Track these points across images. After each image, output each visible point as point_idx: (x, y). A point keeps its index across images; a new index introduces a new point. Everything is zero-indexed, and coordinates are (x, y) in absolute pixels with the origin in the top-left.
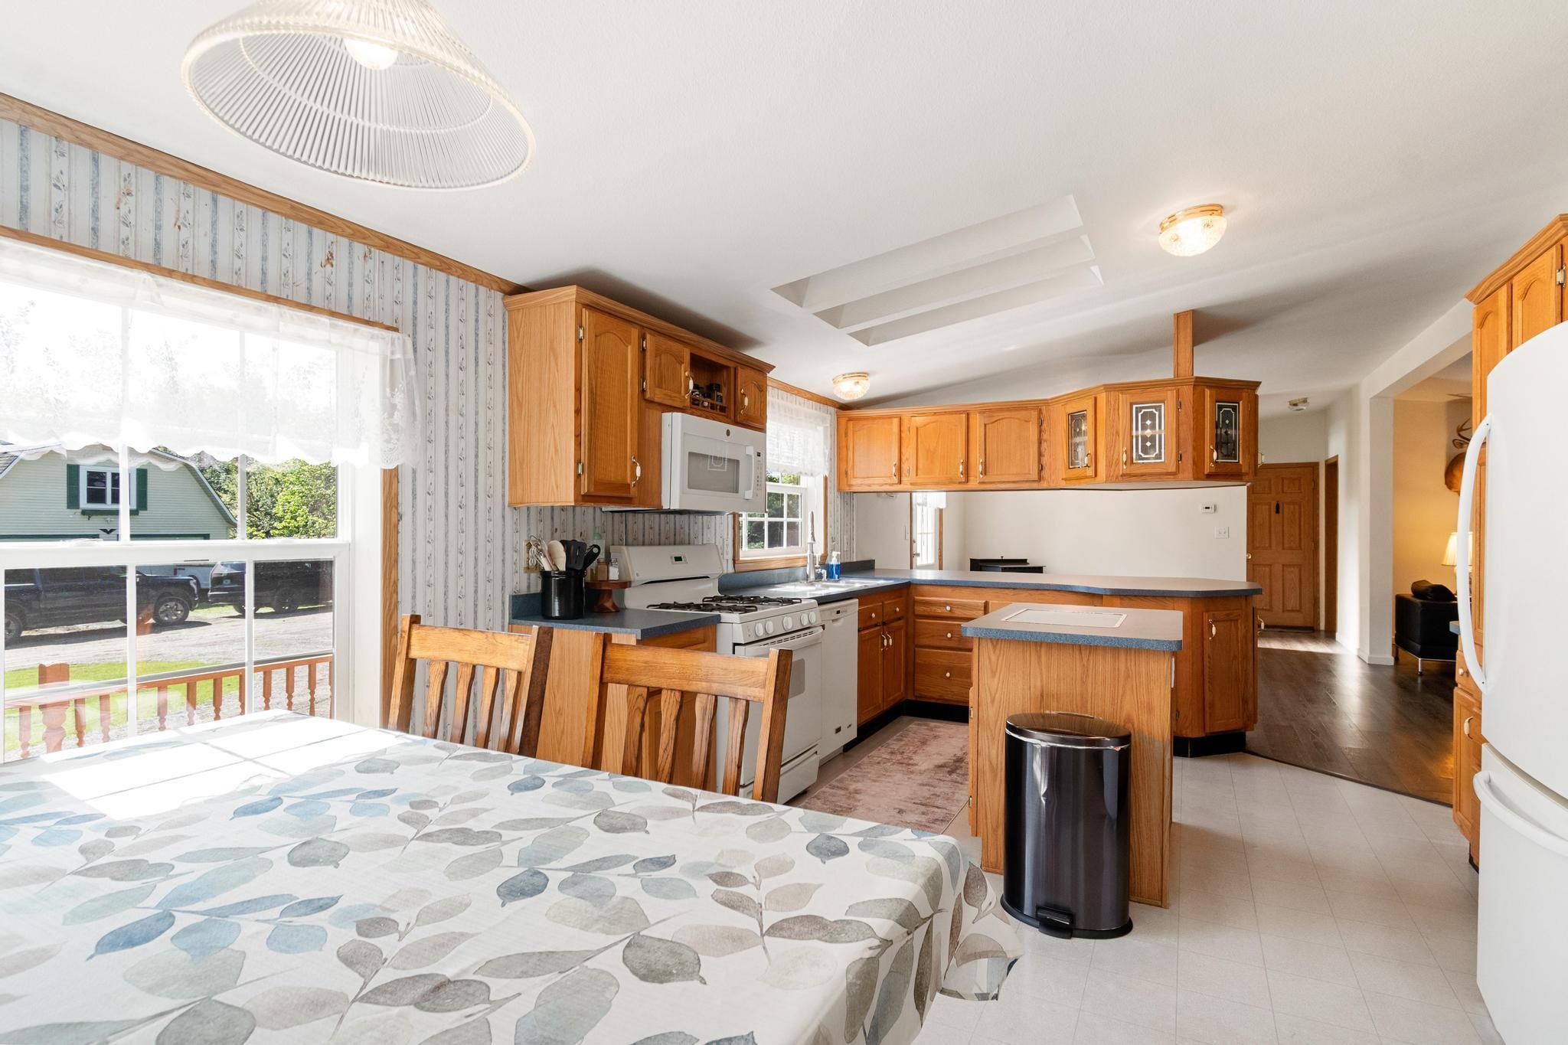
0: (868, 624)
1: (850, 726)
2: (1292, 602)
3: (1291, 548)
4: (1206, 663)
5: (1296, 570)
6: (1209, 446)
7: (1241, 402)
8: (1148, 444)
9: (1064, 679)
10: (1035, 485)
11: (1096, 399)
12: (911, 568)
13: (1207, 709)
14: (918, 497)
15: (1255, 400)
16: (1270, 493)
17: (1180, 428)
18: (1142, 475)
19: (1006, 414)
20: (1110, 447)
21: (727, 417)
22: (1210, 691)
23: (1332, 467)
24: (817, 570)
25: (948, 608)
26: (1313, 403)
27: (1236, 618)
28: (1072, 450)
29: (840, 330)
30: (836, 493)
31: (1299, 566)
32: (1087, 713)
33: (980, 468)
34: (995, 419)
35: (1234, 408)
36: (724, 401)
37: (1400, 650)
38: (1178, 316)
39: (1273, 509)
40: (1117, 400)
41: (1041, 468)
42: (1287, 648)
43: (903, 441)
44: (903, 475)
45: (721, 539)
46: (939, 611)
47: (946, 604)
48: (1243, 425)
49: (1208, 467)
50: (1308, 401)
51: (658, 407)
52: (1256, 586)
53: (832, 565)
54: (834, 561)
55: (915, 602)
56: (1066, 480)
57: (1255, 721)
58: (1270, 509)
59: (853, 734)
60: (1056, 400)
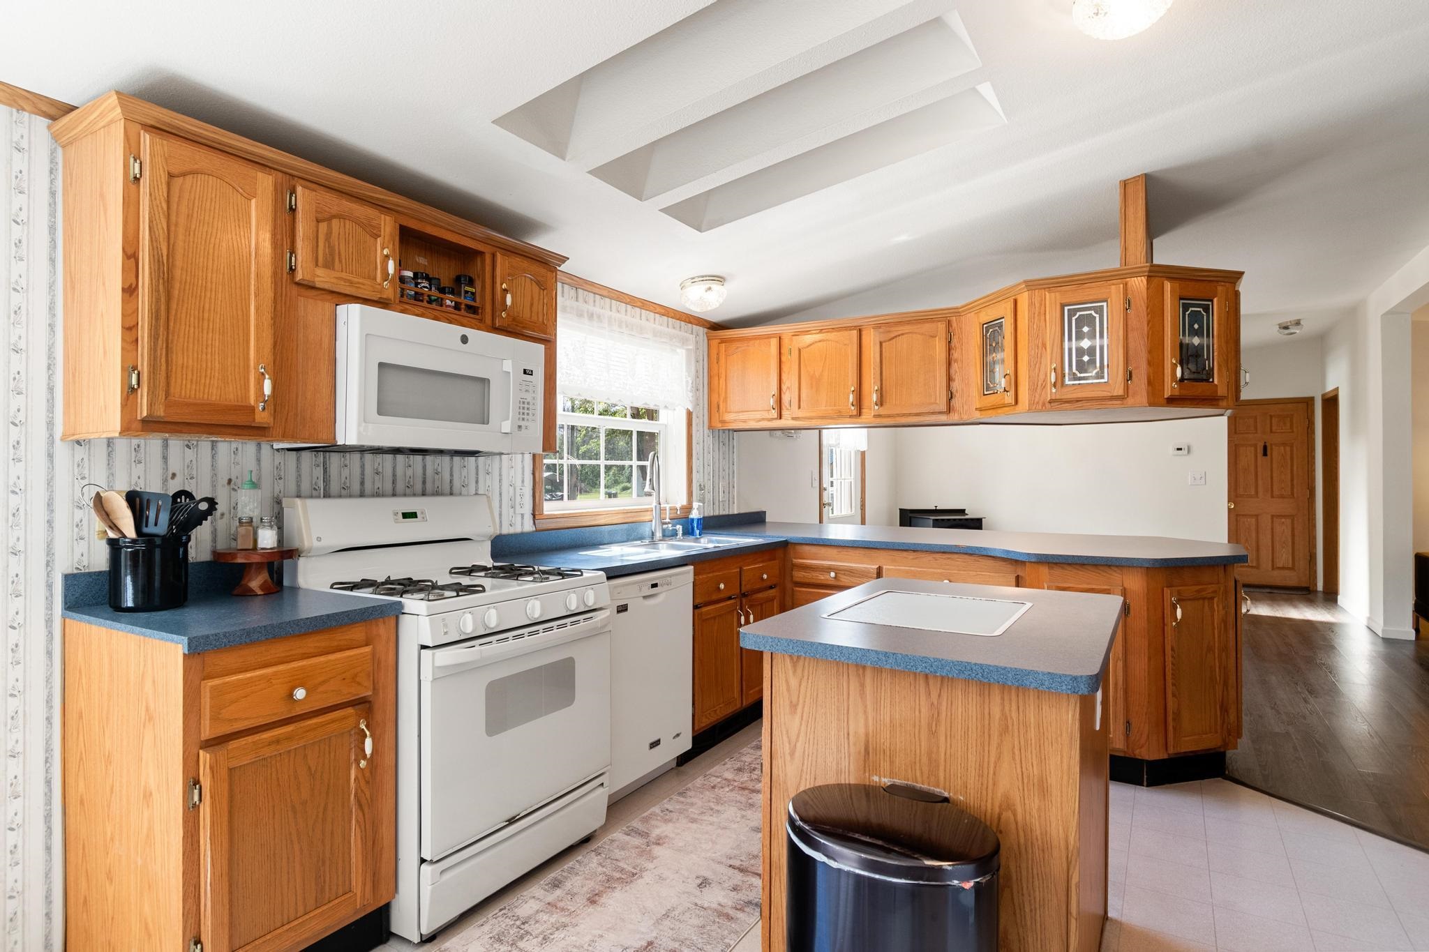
0: (714, 597)
1: (678, 735)
2: (1284, 558)
3: (1282, 497)
4: (1169, 659)
5: (1288, 521)
6: (1170, 358)
7: (1215, 300)
8: (1086, 358)
9: (901, 725)
10: (943, 418)
11: (1016, 302)
12: (821, 521)
13: (1170, 719)
14: (829, 436)
15: (1234, 300)
16: (1256, 433)
17: (1130, 335)
18: (1078, 401)
19: (906, 328)
20: (1035, 363)
21: (481, 320)
22: (1174, 695)
23: (1331, 402)
24: (665, 526)
25: (833, 574)
26: (1308, 327)
27: (1209, 596)
28: (987, 369)
29: (646, 203)
30: (706, 431)
31: (1292, 517)
32: (938, 786)
33: (874, 398)
34: (893, 335)
35: (1206, 309)
36: (478, 299)
37: (1422, 621)
38: (1125, 184)
39: (1260, 450)
40: (1043, 302)
41: (951, 397)
42: (1279, 615)
43: (783, 366)
44: (783, 407)
45: (511, 489)
46: (822, 578)
47: (830, 569)
48: (1219, 331)
49: (1170, 388)
50: (1302, 322)
51: (329, 297)
52: (1240, 551)
53: (693, 520)
54: (695, 515)
55: (794, 566)
56: (980, 410)
57: (1239, 735)
58: (1256, 450)
59: (686, 744)
60: (969, 308)
